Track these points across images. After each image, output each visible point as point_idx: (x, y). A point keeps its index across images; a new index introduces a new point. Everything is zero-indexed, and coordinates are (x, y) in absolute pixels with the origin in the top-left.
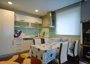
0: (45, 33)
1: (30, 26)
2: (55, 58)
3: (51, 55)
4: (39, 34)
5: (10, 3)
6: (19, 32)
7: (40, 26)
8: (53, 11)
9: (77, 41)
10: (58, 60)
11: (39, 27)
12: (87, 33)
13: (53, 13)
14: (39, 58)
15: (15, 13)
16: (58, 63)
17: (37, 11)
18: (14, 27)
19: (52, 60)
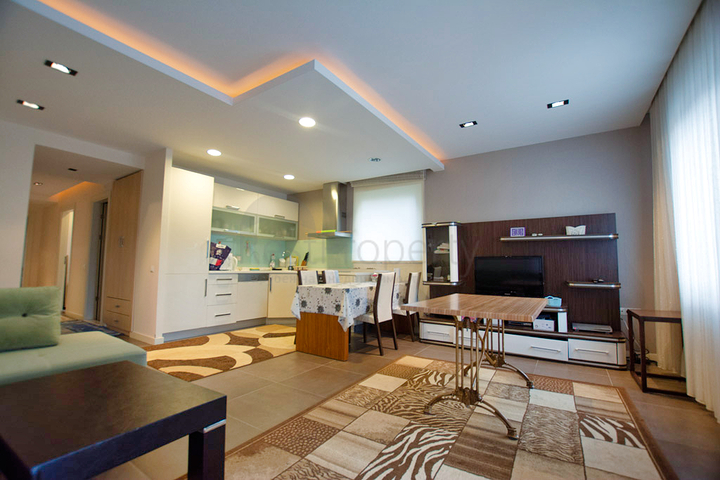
0: (311, 258)
1: (256, 230)
2: (364, 311)
3: (358, 302)
4: (283, 261)
5: (214, 153)
6: (223, 250)
7: (288, 231)
8: (344, 180)
9: (415, 275)
10: (372, 316)
11: (285, 232)
12: (436, 252)
13: (344, 188)
14: (329, 310)
15: (215, 181)
16: (373, 322)
17: (289, 177)
18: (213, 232)
19: (359, 314)
